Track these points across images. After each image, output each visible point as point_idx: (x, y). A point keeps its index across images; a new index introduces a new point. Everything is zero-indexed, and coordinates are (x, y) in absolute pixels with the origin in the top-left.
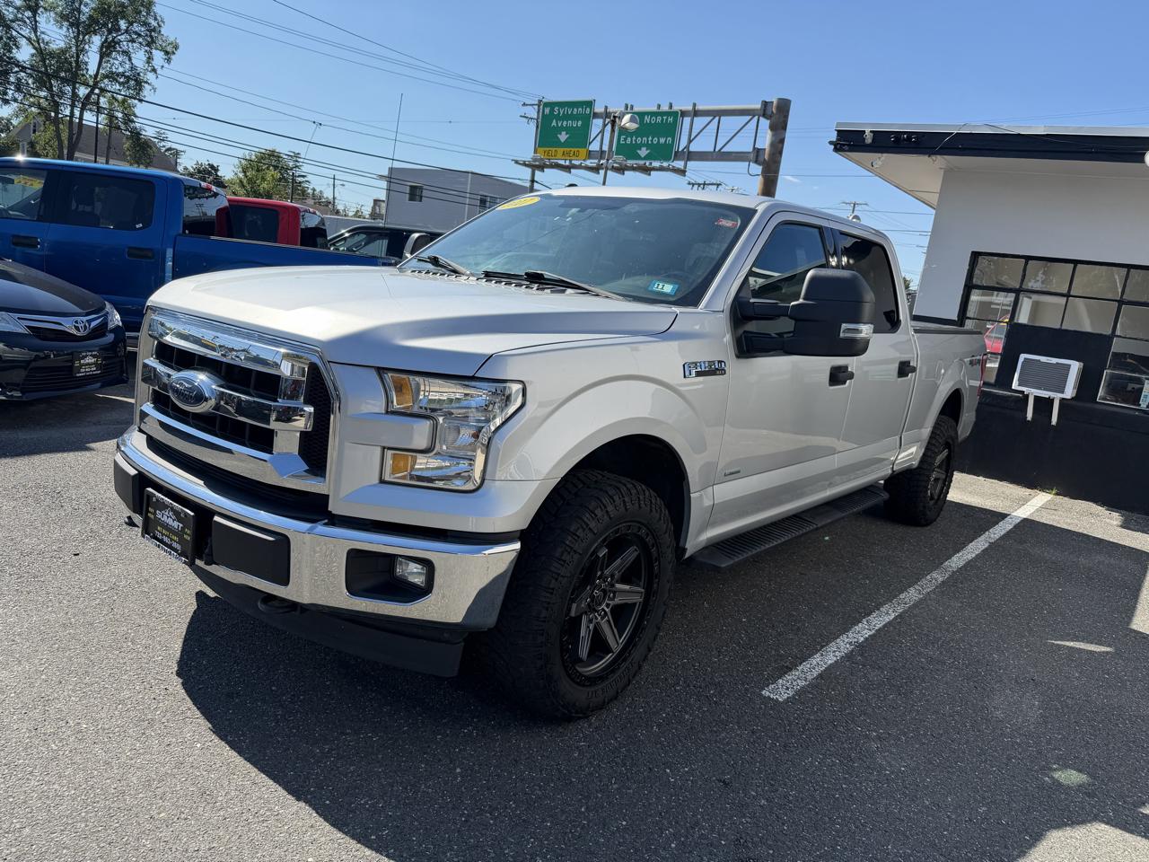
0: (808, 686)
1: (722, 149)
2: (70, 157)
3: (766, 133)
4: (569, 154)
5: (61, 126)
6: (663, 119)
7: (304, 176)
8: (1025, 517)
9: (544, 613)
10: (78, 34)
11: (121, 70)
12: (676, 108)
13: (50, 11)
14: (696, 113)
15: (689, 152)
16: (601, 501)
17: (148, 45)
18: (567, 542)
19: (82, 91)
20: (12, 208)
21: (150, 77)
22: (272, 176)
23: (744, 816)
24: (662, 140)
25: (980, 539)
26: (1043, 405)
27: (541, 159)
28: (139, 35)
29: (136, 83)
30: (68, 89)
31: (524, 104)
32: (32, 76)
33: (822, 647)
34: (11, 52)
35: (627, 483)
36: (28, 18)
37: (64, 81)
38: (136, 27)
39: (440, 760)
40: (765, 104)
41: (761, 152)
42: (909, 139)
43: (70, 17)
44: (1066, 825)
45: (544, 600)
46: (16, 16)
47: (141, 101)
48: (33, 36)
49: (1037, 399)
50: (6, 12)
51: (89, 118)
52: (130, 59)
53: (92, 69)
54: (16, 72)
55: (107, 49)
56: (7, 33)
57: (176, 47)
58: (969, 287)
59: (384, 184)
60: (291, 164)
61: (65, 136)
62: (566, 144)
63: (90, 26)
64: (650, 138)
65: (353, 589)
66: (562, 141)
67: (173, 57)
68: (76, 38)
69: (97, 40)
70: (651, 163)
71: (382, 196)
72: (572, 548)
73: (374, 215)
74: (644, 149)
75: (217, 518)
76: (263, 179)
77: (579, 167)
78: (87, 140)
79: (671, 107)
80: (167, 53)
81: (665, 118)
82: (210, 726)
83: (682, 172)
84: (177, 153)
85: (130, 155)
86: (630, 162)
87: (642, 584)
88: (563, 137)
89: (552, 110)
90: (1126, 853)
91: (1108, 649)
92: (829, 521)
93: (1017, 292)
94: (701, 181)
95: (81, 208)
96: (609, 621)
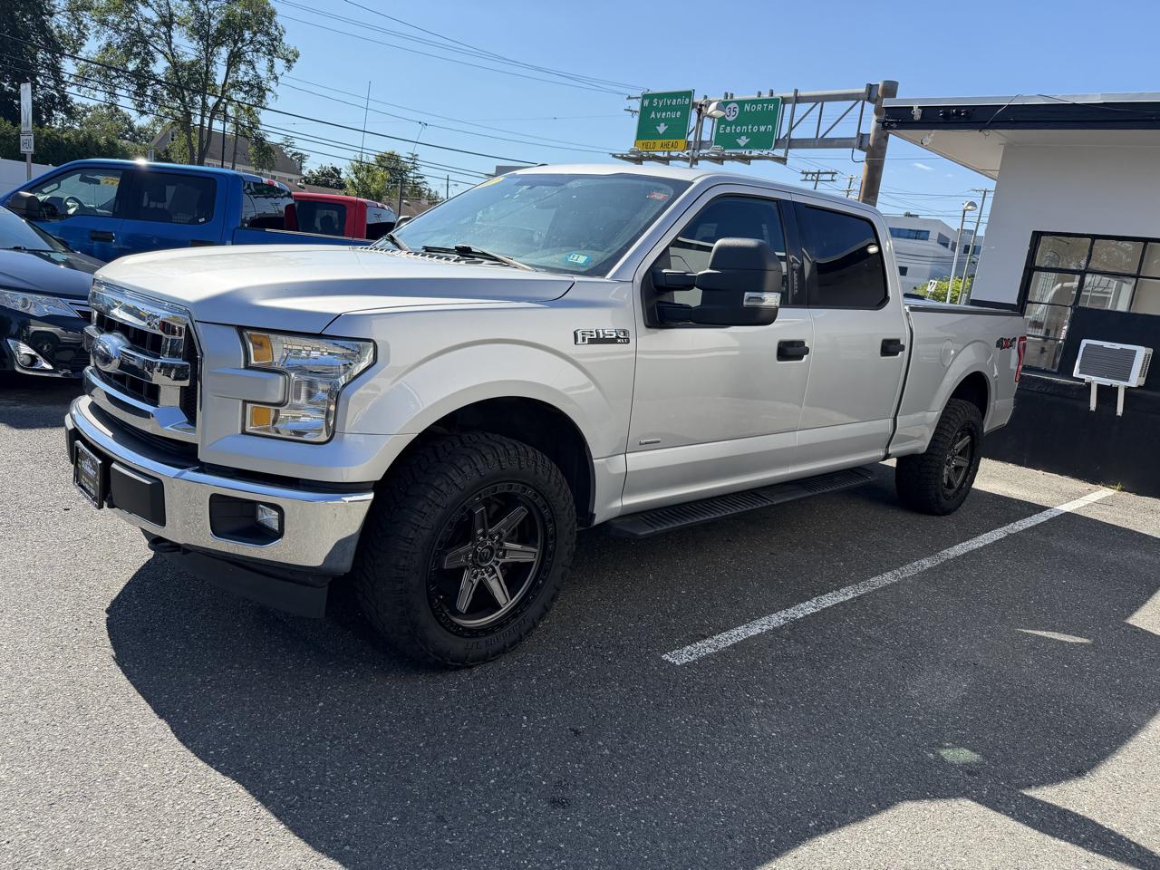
0: (715, 654)
1: (825, 134)
2: (201, 163)
3: (871, 118)
4: (667, 145)
5: (193, 134)
6: (763, 107)
7: (421, 177)
8: (1068, 510)
9: (403, 562)
10: (207, 47)
11: (246, 79)
12: (776, 95)
13: (183, 25)
14: (798, 99)
15: (791, 140)
16: (471, 458)
17: (271, 54)
18: (430, 496)
19: (211, 101)
20: (101, 208)
21: (272, 84)
22: (382, 176)
23: (580, 762)
24: (762, 128)
25: (999, 530)
26: (1107, 394)
27: (640, 152)
28: (263, 45)
29: (258, 90)
30: (199, 98)
31: (629, 98)
32: (166, 88)
33: (753, 619)
34: (149, 67)
35: (506, 443)
36: (164, 33)
37: (195, 92)
38: (260, 37)
39: (308, 695)
40: (871, 87)
41: (865, 138)
42: (958, 113)
43: (200, 31)
44: (926, 797)
45: (402, 549)
46: (152, 32)
47: (264, 108)
48: (166, 49)
49: (1100, 387)
50: (144, 29)
51: (217, 126)
52: (254, 68)
53: (219, 80)
54: (153, 84)
55: (234, 60)
56: (145, 48)
57: (297, 56)
58: (1030, 269)
60: (409, 166)
61: (196, 144)
62: (665, 135)
63: (217, 38)
64: (750, 127)
65: (217, 531)
66: (661, 133)
67: (293, 64)
68: (206, 50)
69: (224, 52)
70: (751, 152)
72: (433, 502)
74: (743, 138)
75: (114, 466)
76: (373, 180)
77: (677, 158)
78: (216, 146)
79: (772, 94)
80: (288, 61)
81: (765, 105)
82: (114, 654)
83: (783, 160)
84: (302, 158)
85: (255, 160)
86: (727, 152)
87: (539, 544)
88: (662, 129)
89: (651, 102)
90: (980, 828)
91: (1085, 641)
92: (789, 499)
93: (1083, 274)
94: (815, 170)
95: (153, 205)
96: (497, 577)
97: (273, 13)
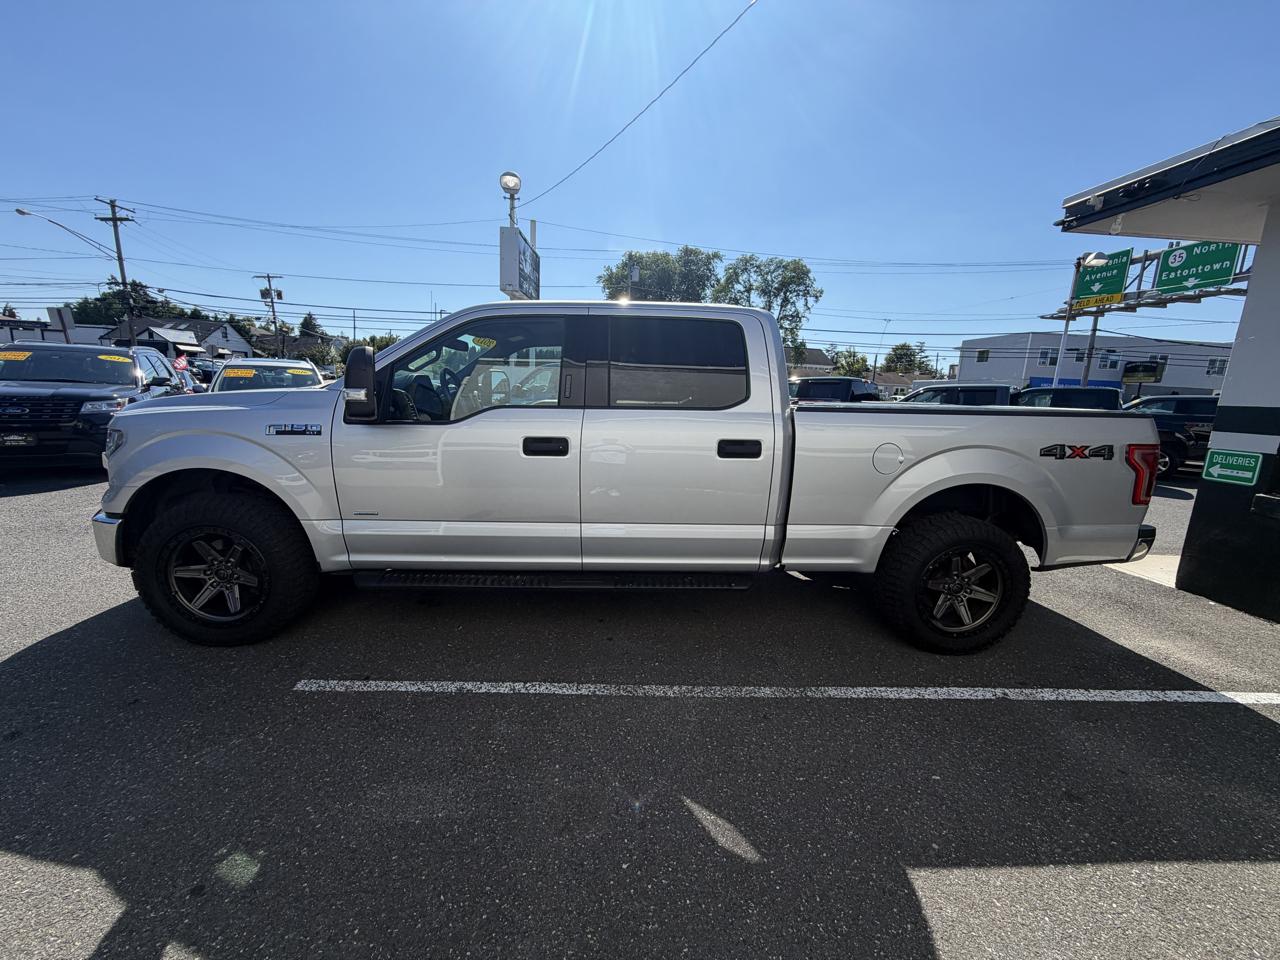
4: (1101, 300)
6: (1218, 246)
7: (926, 358)
8: (1244, 701)
11: (791, 313)
17: (804, 295)
21: (806, 313)
24: (1217, 266)
27: (1072, 310)
28: (801, 291)
29: (798, 318)
38: (800, 287)
42: (1142, 185)
47: (800, 328)
52: (795, 306)
55: (784, 303)
57: (821, 292)
59: (958, 353)
60: (917, 351)
62: (1099, 293)
63: (776, 293)
64: (1200, 268)
66: (1096, 291)
67: (819, 298)
69: (779, 300)
70: (1201, 291)
71: (956, 361)
73: (951, 376)
74: (1192, 279)
77: (1110, 310)
80: (817, 297)
81: (1221, 244)
88: (1096, 287)
97: (809, 271)
